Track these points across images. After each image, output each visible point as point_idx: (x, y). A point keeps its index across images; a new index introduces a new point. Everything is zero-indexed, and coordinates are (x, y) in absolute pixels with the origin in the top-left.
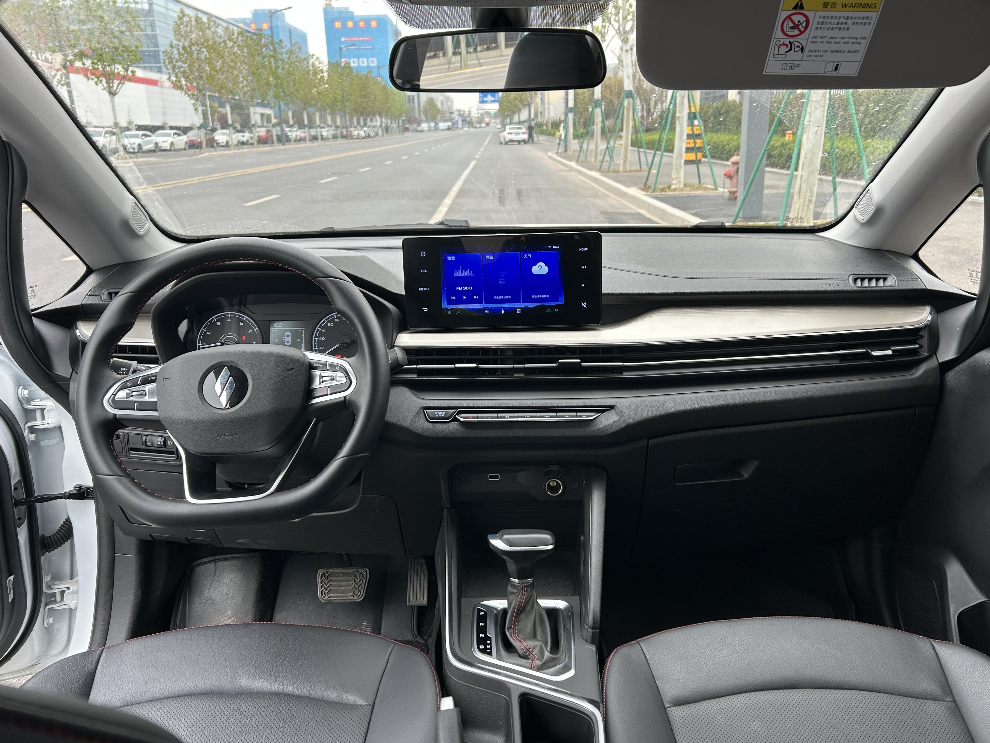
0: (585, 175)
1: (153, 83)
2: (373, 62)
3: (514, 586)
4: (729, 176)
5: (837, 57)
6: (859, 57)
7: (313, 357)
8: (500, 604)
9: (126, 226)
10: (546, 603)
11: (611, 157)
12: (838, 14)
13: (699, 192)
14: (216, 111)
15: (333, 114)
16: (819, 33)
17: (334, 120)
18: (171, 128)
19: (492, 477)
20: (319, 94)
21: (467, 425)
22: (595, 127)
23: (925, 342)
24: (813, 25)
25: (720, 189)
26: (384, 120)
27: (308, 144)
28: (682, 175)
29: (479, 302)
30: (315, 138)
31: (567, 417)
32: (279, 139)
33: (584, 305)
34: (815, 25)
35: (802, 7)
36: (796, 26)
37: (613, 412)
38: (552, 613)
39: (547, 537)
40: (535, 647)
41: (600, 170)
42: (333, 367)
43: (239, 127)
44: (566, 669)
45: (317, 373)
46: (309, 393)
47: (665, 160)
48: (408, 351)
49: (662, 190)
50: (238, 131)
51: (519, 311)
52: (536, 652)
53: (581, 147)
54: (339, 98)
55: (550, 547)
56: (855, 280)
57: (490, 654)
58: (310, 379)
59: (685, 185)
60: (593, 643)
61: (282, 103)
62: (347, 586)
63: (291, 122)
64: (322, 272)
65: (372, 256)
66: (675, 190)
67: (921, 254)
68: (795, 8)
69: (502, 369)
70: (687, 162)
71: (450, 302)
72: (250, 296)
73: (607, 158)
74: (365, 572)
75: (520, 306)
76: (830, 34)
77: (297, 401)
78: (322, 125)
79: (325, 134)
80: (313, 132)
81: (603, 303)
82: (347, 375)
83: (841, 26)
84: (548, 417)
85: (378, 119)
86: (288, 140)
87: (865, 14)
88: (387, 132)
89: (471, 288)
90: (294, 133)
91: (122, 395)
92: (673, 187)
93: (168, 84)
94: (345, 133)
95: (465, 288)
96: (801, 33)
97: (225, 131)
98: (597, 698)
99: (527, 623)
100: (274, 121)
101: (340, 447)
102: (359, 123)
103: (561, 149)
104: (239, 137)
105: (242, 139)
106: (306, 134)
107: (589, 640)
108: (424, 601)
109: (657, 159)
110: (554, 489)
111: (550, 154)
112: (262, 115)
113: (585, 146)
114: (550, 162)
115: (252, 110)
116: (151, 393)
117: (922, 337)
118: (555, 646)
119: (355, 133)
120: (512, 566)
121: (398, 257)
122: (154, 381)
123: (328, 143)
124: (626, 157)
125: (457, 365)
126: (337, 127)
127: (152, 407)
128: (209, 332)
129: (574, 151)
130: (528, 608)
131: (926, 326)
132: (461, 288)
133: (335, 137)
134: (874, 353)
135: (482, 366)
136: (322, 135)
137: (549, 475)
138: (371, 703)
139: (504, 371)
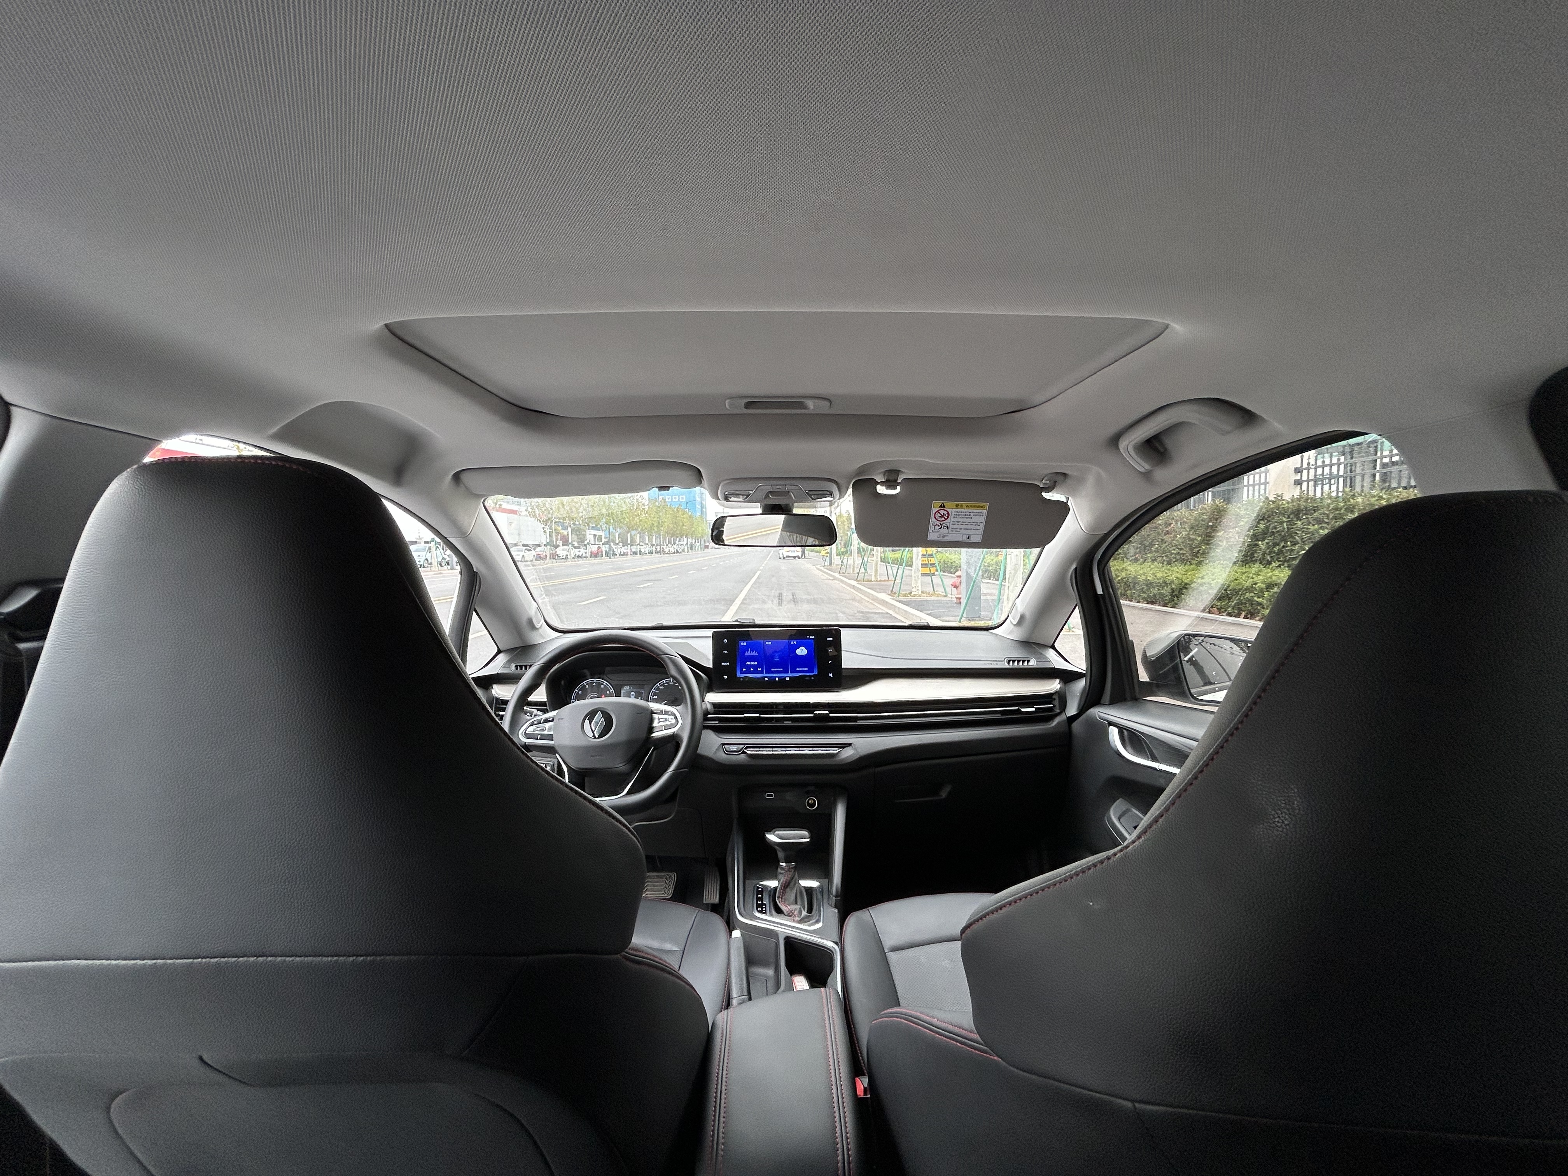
0: (846, 583)
1: (514, 512)
2: (682, 498)
3: (782, 868)
4: (956, 587)
5: (969, 532)
6: (981, 532)
7: (653, 706)
8: (773, 884)
9: (531, 623)
10: (805, 883)
11: (865, 569)
12: (963, 510)
13: (933, 598)
14: (559, 533)
15: (650, 535)
16: (956, 520)
17: (650, 540)
18: (524, 545)
19: (768, 796)
20: (641, 521)
21: (751, 756)
22: (852, 547)
23: (1056, 702)
24: (952, 516)
25: (950, 596)
26: (689, 540)
27: (630, 557)
28: (919, 584)
29: (762, 672)
30: (635, 553)
31: (820, 751)
32: (607, 554)
33: (831, 675)
34: (953, 516)
35: (944, 507)
36: (942, 516)
37: (850, 748)
38: (809, 891)
39: (806, 833)
40: (796, 909)
41: (857, 580)
42: (666, 713)
43: (576, 545)
44: (818, 921)
45: (655, 716)
46: (651, 730)
47: (906, 572)
48: (715, 705)
49: (905, 595)
50: (575, 548)
51: (788, 679)
52: (796, 913)
53: (842, 562)
54: (656, 524)
55: (808, 840)
56: (1009, 662)
57: (765, 913)
58: (652, 720)
59: (923, 592)
60: (836, 907)
61: (611, 528)
62: (660, 886)
63: (617, 542)
64: (662, 651)
65: (689, 641)
66: (915, 596)
67: (1056, 645)
68: (941, 507)
69: (776, 718)
70: (924, 575)
71: (742, 672)
72: (607, 669)
73: (862, 570)
74: (674, 875)
75: (788, 676)
76: (961, 520)
77: (644, 735)
78: (641, 544)
79: (643, 551)
80: (634, 549)
81: (844, 674)
82: (676, 718)
83: (968, 516)
84: (807, 751)
85: (685, 539)
86: (614, 554)
87: (980, 511)
88: (691, 549)
89: (756, 663)
90: (619, 549)
91: (531, 730)
92: (913, 593)
93: (524, 513)
94: (658, 550)
95: (753, 663)
96: (946, 519)
97: (566, 547)
98: (837, 940)
99: (791, 895)
100: (604, 540)
101: (669, 765)
102: (670, 542)
103: (827, 563)
104: (576, 552)
105: (578, 554)
106: (629, 551)
107: (833, 905)
108: (716, 900)
109: (900, 572)
110: (812, 805)
111: (818, 566)
112: (595, 536)
113: (845, 562)
114: (817, 572)
115: (588, 532)
116: (549, 729)
117: (1054, 699)
118: (810, 910)
119: (667, 550)
120: (781, 855)
121: (710, 643)
122: (552, 721)
123: (644, 557)
124: (876, 571)
125: (746, 715)
126: (653, 545)
127: (550, 737)
128: (580, 692)
129: (837, 565)
130: (792, 884)
131: (1056, 692)
132: (749, 663)
133: (651, 553)
134: (1023, 710)
135: (762, 716)
136: (640, 551)
137: (809, 794)
138: (682, 948)
139: (778, 719)
